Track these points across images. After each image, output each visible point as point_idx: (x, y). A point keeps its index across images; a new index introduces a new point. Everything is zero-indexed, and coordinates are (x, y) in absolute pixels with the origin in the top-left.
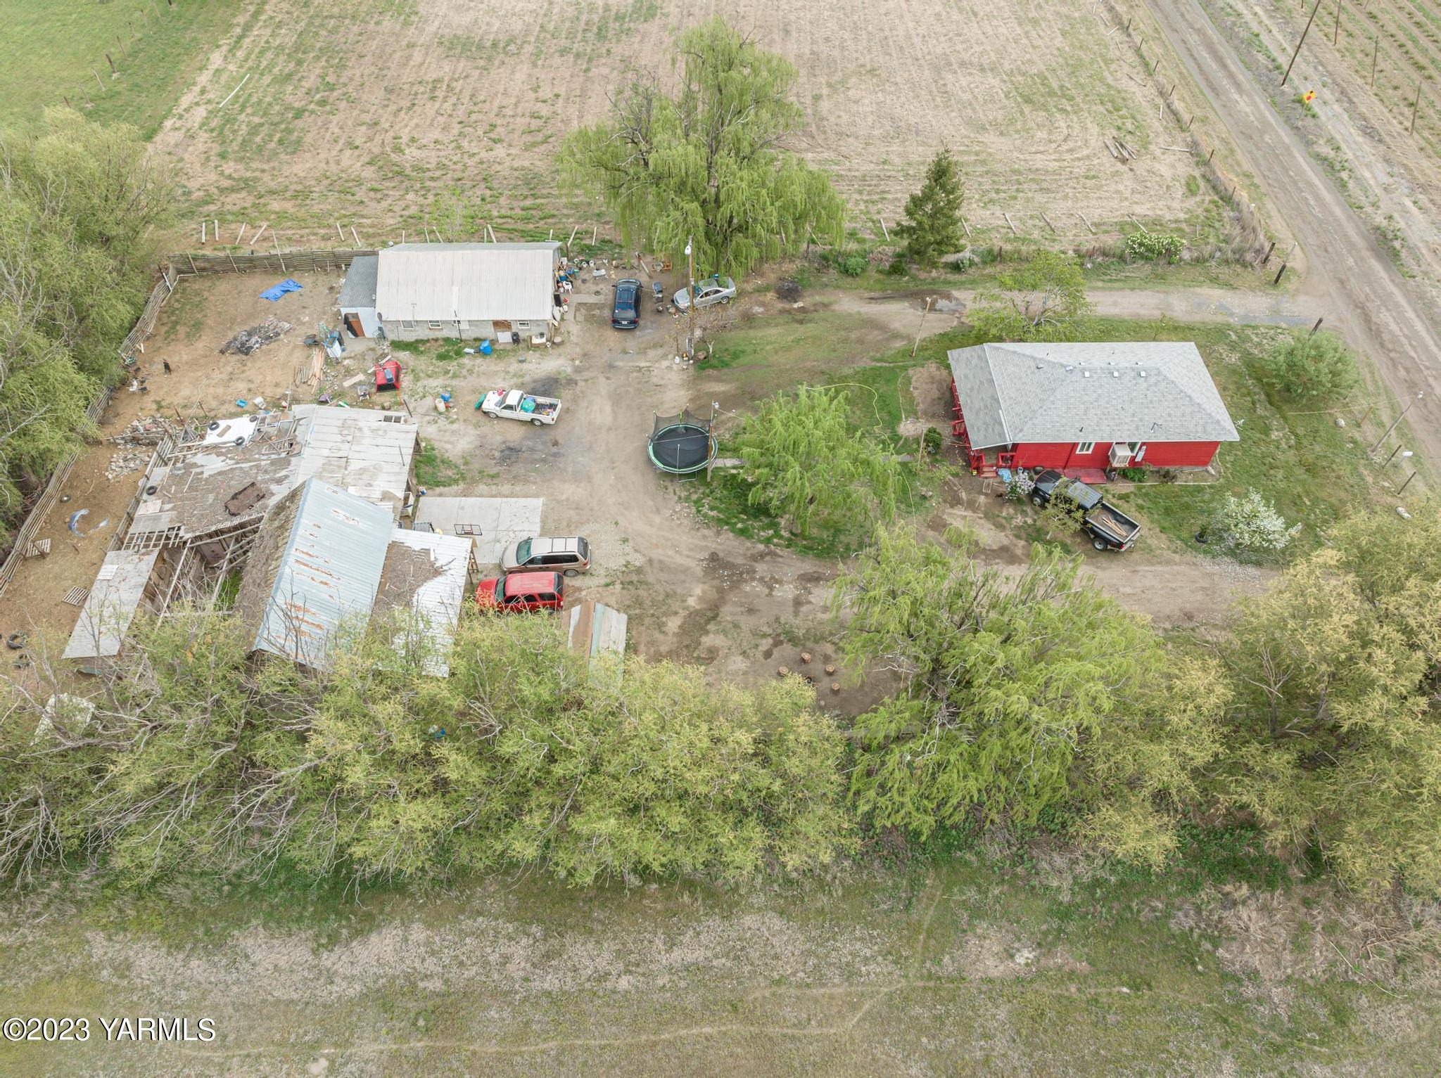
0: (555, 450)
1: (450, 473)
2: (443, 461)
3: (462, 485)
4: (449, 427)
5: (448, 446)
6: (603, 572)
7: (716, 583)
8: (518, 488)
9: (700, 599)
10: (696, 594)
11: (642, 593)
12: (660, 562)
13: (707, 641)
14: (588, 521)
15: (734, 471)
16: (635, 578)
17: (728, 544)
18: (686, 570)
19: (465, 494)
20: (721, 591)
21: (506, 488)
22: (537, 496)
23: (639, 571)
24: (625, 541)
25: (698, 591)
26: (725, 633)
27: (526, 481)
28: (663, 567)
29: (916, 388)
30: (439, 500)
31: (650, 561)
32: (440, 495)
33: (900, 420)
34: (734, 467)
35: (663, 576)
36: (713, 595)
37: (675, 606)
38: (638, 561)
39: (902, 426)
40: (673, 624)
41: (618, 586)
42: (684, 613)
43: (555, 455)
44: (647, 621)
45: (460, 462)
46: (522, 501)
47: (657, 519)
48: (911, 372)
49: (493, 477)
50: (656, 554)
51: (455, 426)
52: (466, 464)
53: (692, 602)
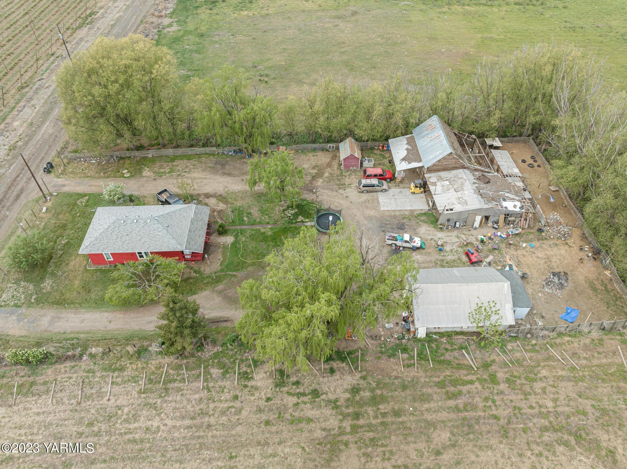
0: (383, 229)
1: (422, 218)
2: (427, 222)
3: (415, 214)
4: (433, 237)
5: (429, 229)
6: (353, 187)
7: (313, 186)
8: (393, 214)
9: (318, 181)
10: (319, 182)
11: (338, 182)
12: (333, 191)
13: (315, 171)
14: (362, 203)
15: (307, 220)
16: (341, 186)
17: (309, 197)
18: (324, 189)
19: (412, 211)
20: (311, 183)
21: (397, 213)
22: (384, 211)
23: (340, 188)
24: (347, 197)
25: (319, 184)
26: (310, 173)
27: (390, 216)
28: (332, 190)
29: (220, 259)
30: (421, 208)
31: (336, 191)
32: (422, 210)
33: (232, 244)
34: (307, 222)
35: (331, 187)
36: (314, 182)
37: (327, 179)
38: (341, 191)
39: (232, 241)
40: (326, 174)
41: (346, 184)
42: (324, 178)
43: (382, 227)
44: (335, 175)
45: (420, 223)
46: (389, 209)
47: (336, 204)
48: (219, 268)
49: (405, 218)
50: (335, 193)
51: (430, 237)
52: (418, 223)
53: (321, 180)
